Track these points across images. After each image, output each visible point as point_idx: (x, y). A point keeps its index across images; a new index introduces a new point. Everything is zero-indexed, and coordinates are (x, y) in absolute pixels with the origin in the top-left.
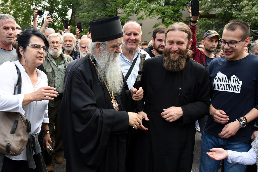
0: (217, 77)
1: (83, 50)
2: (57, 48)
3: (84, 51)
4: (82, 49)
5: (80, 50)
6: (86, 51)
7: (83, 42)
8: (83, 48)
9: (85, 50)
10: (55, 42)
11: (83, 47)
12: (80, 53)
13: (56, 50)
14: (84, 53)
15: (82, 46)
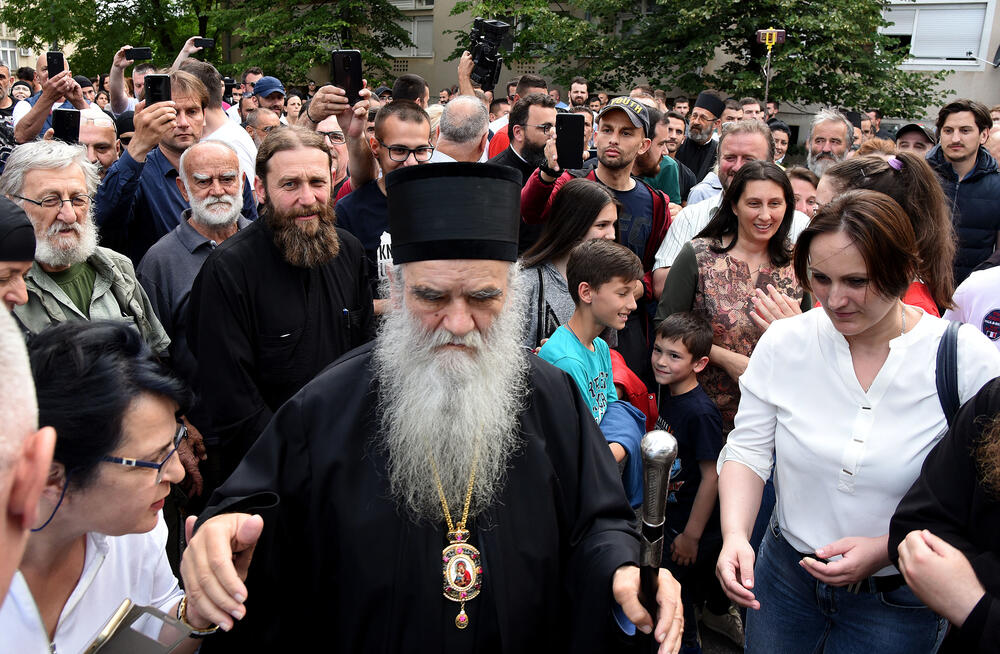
0: (382, 245)
1: (205, 192)
2: (77, 226)
3: (208, 195)
4: (197, 188)
5: (190, 194)
6: (218, 196)
7: (199, 159)
8: (201, 185)
9: (212, 192)
10: (66, 197)
11: (203, 181)
12: (193, 204)
13: (70, 239)
14: (208, 206)
15: (196, 178)
